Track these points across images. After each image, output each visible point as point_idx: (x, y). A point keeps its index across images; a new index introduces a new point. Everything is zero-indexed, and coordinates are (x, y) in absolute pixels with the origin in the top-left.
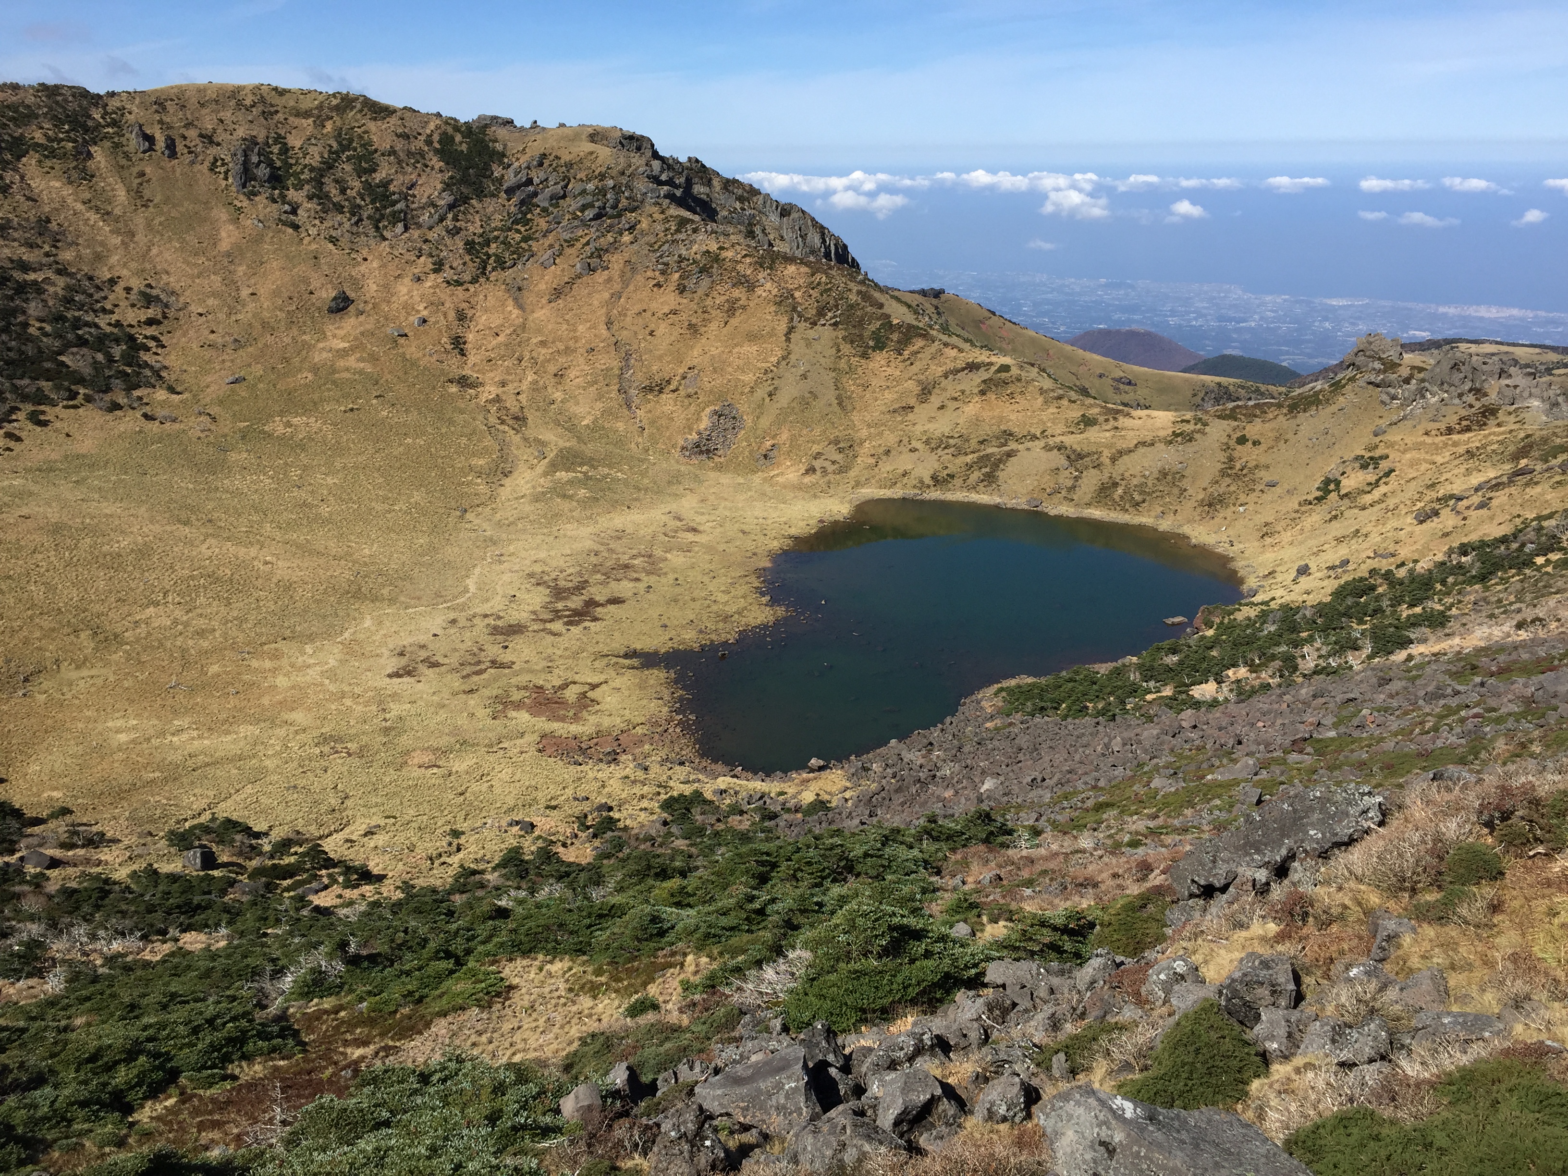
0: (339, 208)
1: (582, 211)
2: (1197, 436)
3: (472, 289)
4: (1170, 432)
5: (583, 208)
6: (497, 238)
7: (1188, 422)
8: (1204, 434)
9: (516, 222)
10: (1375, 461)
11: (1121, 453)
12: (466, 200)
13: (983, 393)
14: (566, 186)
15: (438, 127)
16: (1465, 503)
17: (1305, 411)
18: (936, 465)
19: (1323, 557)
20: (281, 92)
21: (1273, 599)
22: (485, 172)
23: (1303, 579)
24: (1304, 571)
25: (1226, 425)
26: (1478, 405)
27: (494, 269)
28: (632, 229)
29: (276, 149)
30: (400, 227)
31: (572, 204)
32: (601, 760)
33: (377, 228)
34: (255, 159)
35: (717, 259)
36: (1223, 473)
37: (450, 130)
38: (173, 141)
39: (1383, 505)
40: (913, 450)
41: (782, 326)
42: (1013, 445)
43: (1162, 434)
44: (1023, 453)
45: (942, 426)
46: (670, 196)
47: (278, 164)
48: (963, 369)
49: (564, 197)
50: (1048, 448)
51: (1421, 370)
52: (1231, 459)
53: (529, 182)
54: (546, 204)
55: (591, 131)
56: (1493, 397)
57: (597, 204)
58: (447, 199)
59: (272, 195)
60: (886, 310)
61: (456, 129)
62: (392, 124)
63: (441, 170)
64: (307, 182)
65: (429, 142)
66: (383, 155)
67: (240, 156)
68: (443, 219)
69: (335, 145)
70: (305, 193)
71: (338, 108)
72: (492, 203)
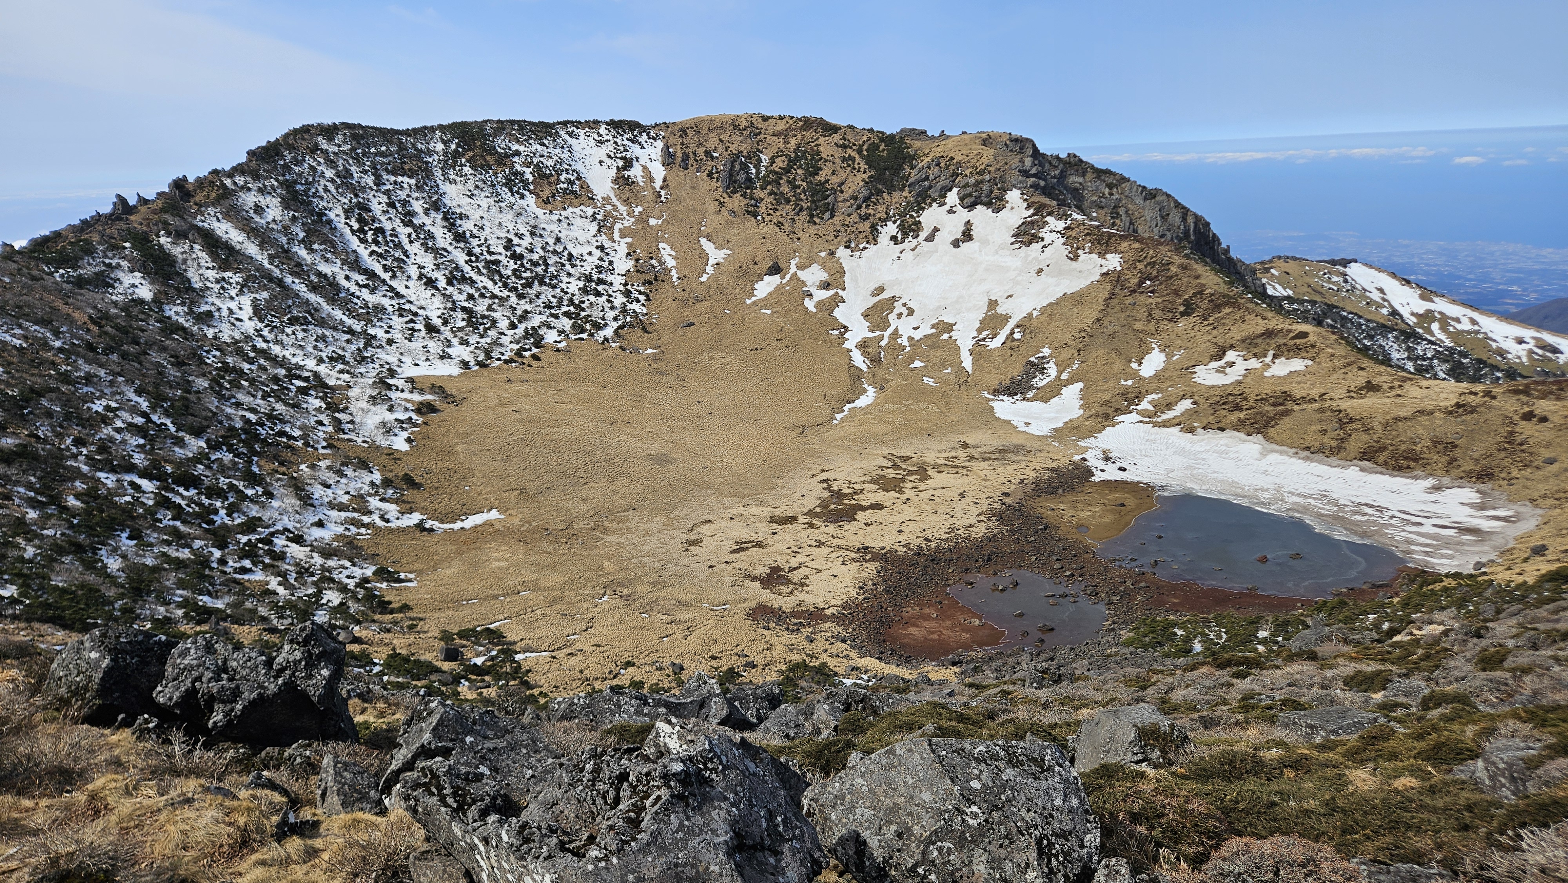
0: (788, 201)
1: (963, 200)
2: (1481, 409)
4: (1453, 403)
5: (965, 198)
8: (1489, 407)
9: (912, 209)
12: (879, 193)
13: (1274, 356)
15: (869, 139)
18: (1210, 419)
20: (765, 119)
22: (898, 172)
25: (1516, 401)
29: (754, 160)
32: (787, 628)
33: (812, 216)
34: (737, 167)
36: (1500, 447)
37: (877, 141)
38: (687, 156)
41: (1106, 294)
42: (1289, 405)
43: (1444, 404)
44: (1297, 414)
46: (1035, 187)
47: (754, 170)
48: (1263, 334)
49: (951, 190)
50: (1320, 410)
52: (1511, 434)
53: (927, 178)
54: (937, 195)
55: (984, 136)
57: (975, 195)
58: (865, 192)
59: (744, 193)
61: (882, 140)
62: (837, 138)
63: (865, 172)
64: (770, 183)
65: (860, 152)
66: (825, 162)
67: (729, 167)
68: (859, 208)
69: (793, 156)
70: (767, 191)
71: (802, 128)
72: (898, 195)
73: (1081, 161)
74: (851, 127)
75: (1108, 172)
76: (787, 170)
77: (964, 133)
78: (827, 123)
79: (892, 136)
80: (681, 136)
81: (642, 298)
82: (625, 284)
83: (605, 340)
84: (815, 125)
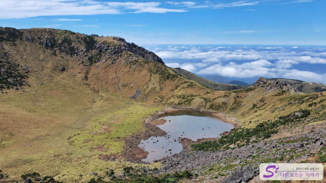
0: (64, 51)
2: (229, 96)
3: (89, 66)
4: (224, 95)
5: (111, 52)
6: (94, 57)
7: (227, 93)
8: (230, 95)
9: (99, 54)
10: (263, 101)
11: (215, 99)
12: (89, 50)
13: (187, 87)
14: (108, 48)
15: (84, 36)
16: (280, 109)
17: (250, 91)
18: (179, 101)
19: (254, 119)
20: (54, 30)
21: (245, 127)
22: (93, 45)
23: (250, 124)
24: (250, 122)
25: (235, 94)
26: (281, 90)
27: (94, 63)
28: (121, 56)
29: (52, 40)
30: (76, 55)
31: (109, 51)
32: (111, 160)
33: (71, 55)
34: (48, 42)
35: (137, 62)
36: (234, 103)
37: (86, 37)
39: (265, 110)
40: (175, 98)
41: (150, 74)
42: (194, 97)
43: (222, 95)
44: (195, 99)
45: (180, 94)
46: (128, 50)
47: (53, 43)
48: (184, 83)
50: (200, 98)
51: (271, 84)
52: (236, 100)
53: (101, 47)
54: (104, 51)
55: (113, 37)
56: (284, 89)
57: (114, 51)
58: (85, 50)
59: (51, 49)
60: (169, 72)
62: (75, 36)
63: (84, 44)
64: (58, 46)
65: (82, 39)
66: (73, 42)
67: (45, 41)
68: (84, 53)
69: (64, 39)
70: (57, 48)
71: (65, 33)
72: (94, 51)
73: (135, 45)
74: (78, 33)
75: (141, 47)
76: (62, 43)
77: (108, 36)
78: (72, 32)
80: (29, 33)
81: (25, 77)
82: (19, 73)
83: (17, 89)
84: (68, 32)
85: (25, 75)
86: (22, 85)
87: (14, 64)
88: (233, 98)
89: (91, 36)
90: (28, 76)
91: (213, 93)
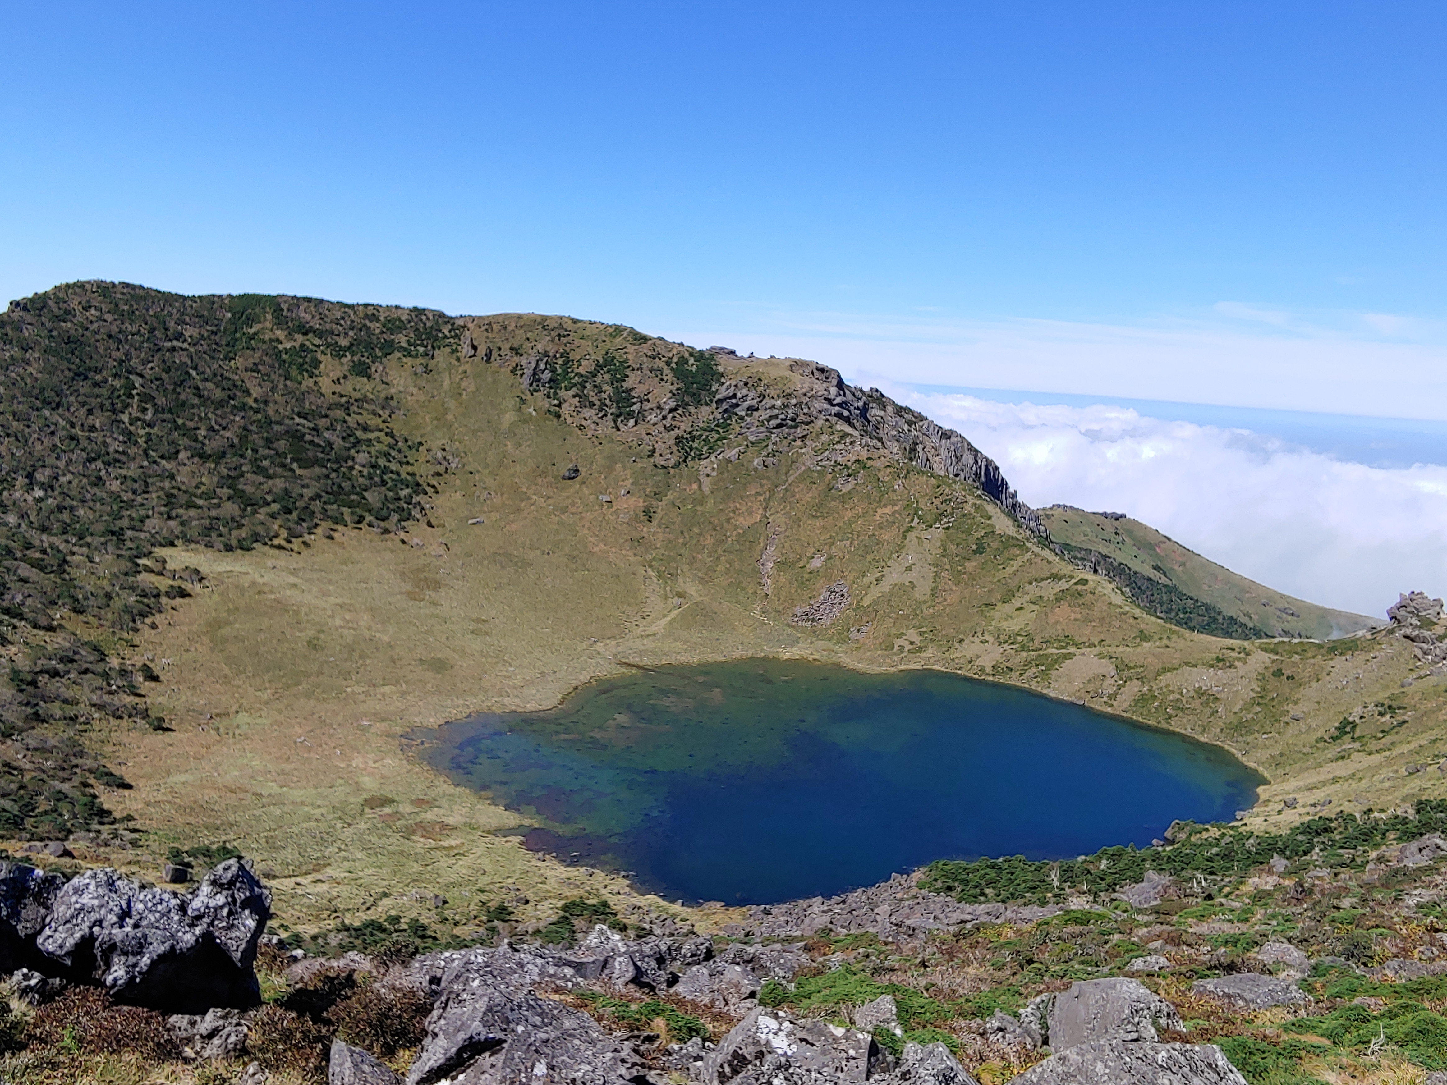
0: (592, 405)
1: (768, 421)
2: (1236, 663)
3: (672, 471)
4: (1214, 656)
5: (770, 419)
6: (701, 436)
7: (1234, 650)
8: (1245, 663)
9: (718, 425)
10: (1392, 710)
11: (1165, 670)
12: (686, 405)
13: (1057, 600)
14: (761, 402)
15: (679, 352)
17: (1341, 654)
18: (1000, 657)
19: (1314, 793)
20: (575, 321)
22: (705, 387)
23: (1288, 812)
24: (1290, 805)
25: (1266, 657)
27: (693, 459)
28: (804, 437)
29: (560, 361)
30: (632, 422)
31: (763, 415)
32: (563, 861)
33: (615, 422)
34: (542, 366)
35: (864, 466)
36: (1254, 702)
37: (687, 355)
38: (491, 351)
40: (985, 642)
41: (904, 526)
42: (1072, 650)
43: (1205, 656)
44: (1078, 657)
45: (1014, 625)
46: (839, 415)
47: (560, 371)
48: (1046, 578)
49: (757, 409)
50: (1100, 656)
52: (1264, 689)
53: (734, 396)
54: (743, 413)
55: (792, 362)
57: (780, 417)
58: (672, 404)
59: (549, 393)
61: (691, 355)
62: (645, 348)
63: (672, 384)
64: (575, 385)
65: (668, 363)
66: (633, 370)
67: (533, 365)
68: (664, 418)
69: (601, 361)
70: (571, 393)
71: (611, 335)
72: (705, 410)
73: (882, 395)
74: (661, 339)
75: (908, 410)
76: (593, 374)
77: (772, 357)
79: (701, 352)
80: (487, 330)
81: (429, 490)
82: (413, 475)
83: (386, 531)
84: (625, 334)
85: (428, 485)
86: (409, 517)
87: (406, 441)
88: (1254, 675)
89: (706, 355)
90: (439, 489)
91: (1165, 641)
